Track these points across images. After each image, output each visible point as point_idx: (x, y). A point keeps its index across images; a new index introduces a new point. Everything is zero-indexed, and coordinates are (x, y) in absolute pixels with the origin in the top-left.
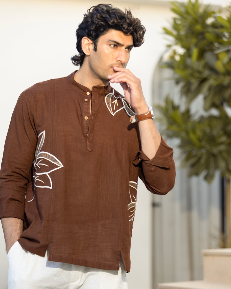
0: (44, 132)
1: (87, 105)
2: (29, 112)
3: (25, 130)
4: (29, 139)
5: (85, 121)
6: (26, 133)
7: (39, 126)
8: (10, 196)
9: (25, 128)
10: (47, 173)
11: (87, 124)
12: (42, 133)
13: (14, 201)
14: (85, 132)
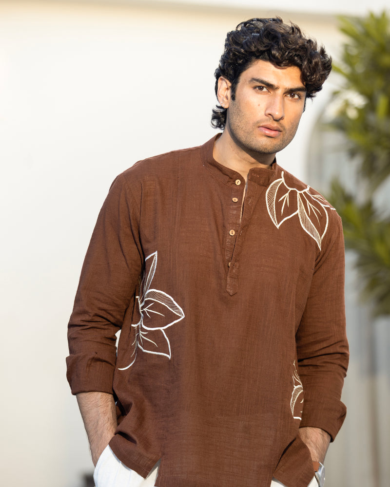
0: (156, 253)
1: (235, 209)
2: (131, 214)
3: (120, 245)
4: (126, 260)
5: (230, 237)
6: (122, 250)
7: (148, 242)
8: (93, 355)
9: (120, 242)
10: (161, 329)
11: (231, 244)
12: (152, 255)
13: (98, 363)
14: (227, 258)
